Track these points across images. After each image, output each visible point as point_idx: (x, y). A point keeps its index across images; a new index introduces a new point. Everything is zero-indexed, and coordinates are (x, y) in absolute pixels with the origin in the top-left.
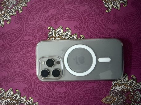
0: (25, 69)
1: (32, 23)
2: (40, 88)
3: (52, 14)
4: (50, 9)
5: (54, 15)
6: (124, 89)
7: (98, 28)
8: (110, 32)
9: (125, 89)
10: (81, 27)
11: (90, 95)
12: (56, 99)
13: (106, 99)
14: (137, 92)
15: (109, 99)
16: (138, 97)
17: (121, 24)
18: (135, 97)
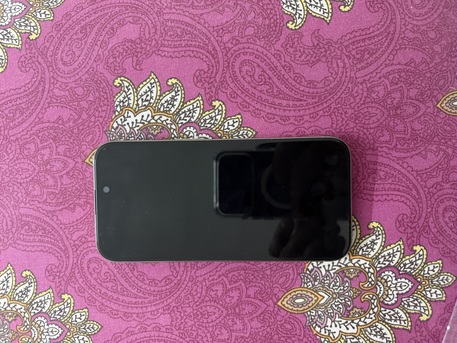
0: (49, 208)
1: (66, 69)
2: (93, 265)
3: (126, 40)
4: (122, 24)
5: (132, 41)
6: (346, 265)
7: (267, 77)
8: (302, 88)
9: (350, 264)
10: (213, 75)
11: (243, 285)
12: (140, 300)
13: (293, 299)
14: (387, 273)
15: (301, 297)
16: (389, 288)
17: (335, 65)
18: (380, 290)
